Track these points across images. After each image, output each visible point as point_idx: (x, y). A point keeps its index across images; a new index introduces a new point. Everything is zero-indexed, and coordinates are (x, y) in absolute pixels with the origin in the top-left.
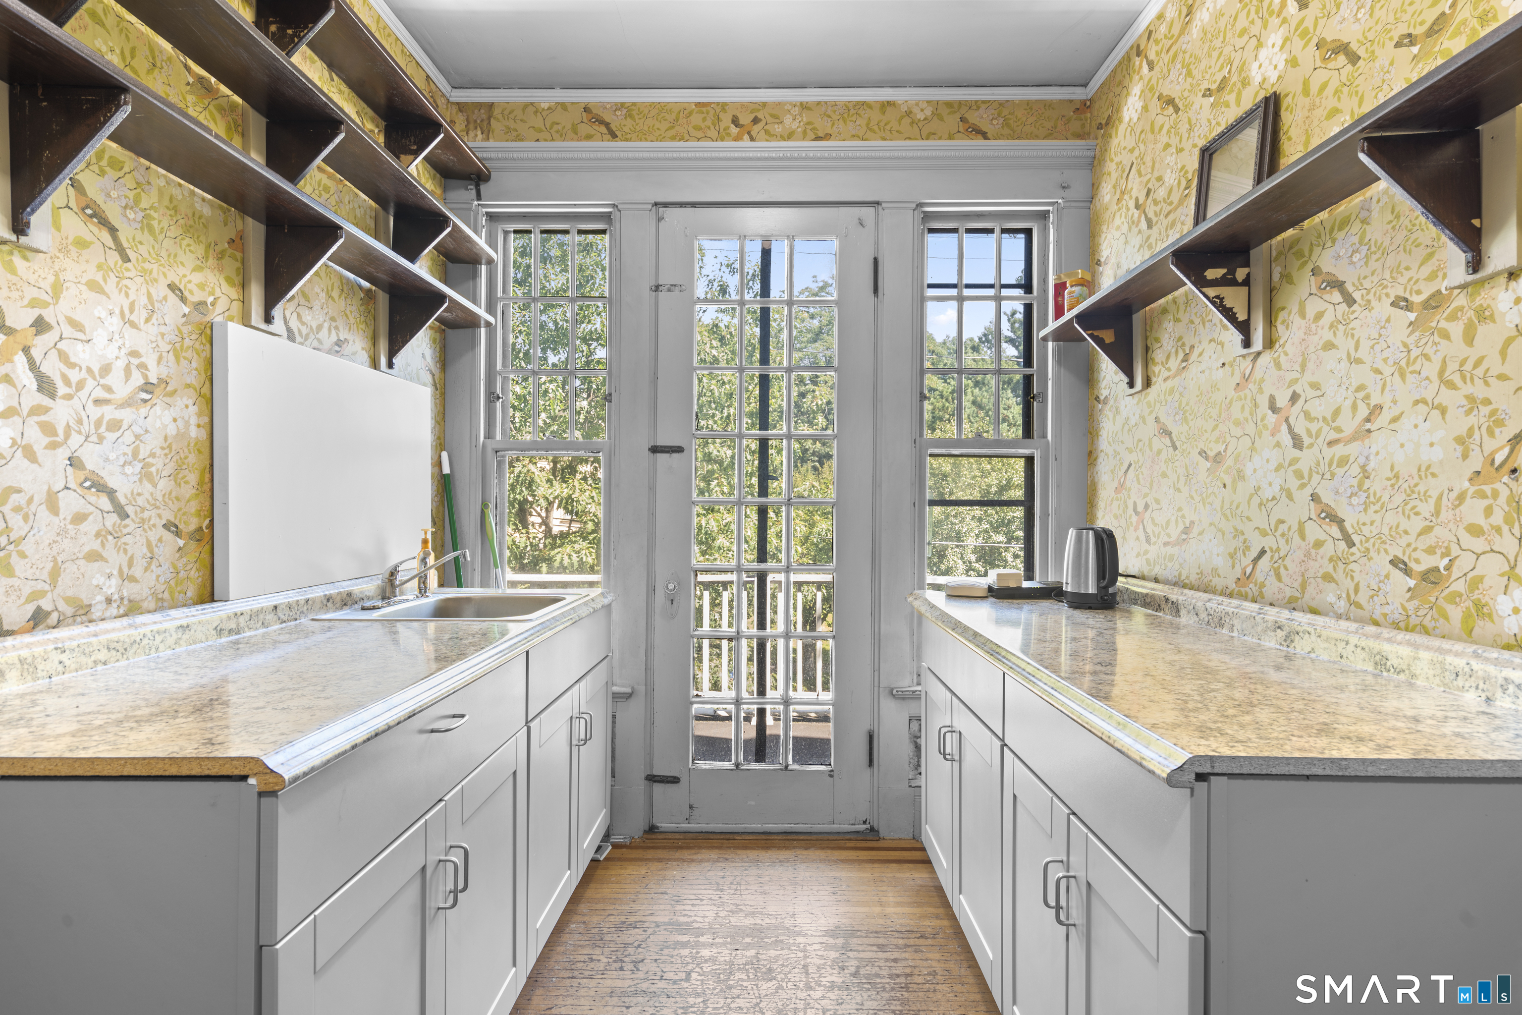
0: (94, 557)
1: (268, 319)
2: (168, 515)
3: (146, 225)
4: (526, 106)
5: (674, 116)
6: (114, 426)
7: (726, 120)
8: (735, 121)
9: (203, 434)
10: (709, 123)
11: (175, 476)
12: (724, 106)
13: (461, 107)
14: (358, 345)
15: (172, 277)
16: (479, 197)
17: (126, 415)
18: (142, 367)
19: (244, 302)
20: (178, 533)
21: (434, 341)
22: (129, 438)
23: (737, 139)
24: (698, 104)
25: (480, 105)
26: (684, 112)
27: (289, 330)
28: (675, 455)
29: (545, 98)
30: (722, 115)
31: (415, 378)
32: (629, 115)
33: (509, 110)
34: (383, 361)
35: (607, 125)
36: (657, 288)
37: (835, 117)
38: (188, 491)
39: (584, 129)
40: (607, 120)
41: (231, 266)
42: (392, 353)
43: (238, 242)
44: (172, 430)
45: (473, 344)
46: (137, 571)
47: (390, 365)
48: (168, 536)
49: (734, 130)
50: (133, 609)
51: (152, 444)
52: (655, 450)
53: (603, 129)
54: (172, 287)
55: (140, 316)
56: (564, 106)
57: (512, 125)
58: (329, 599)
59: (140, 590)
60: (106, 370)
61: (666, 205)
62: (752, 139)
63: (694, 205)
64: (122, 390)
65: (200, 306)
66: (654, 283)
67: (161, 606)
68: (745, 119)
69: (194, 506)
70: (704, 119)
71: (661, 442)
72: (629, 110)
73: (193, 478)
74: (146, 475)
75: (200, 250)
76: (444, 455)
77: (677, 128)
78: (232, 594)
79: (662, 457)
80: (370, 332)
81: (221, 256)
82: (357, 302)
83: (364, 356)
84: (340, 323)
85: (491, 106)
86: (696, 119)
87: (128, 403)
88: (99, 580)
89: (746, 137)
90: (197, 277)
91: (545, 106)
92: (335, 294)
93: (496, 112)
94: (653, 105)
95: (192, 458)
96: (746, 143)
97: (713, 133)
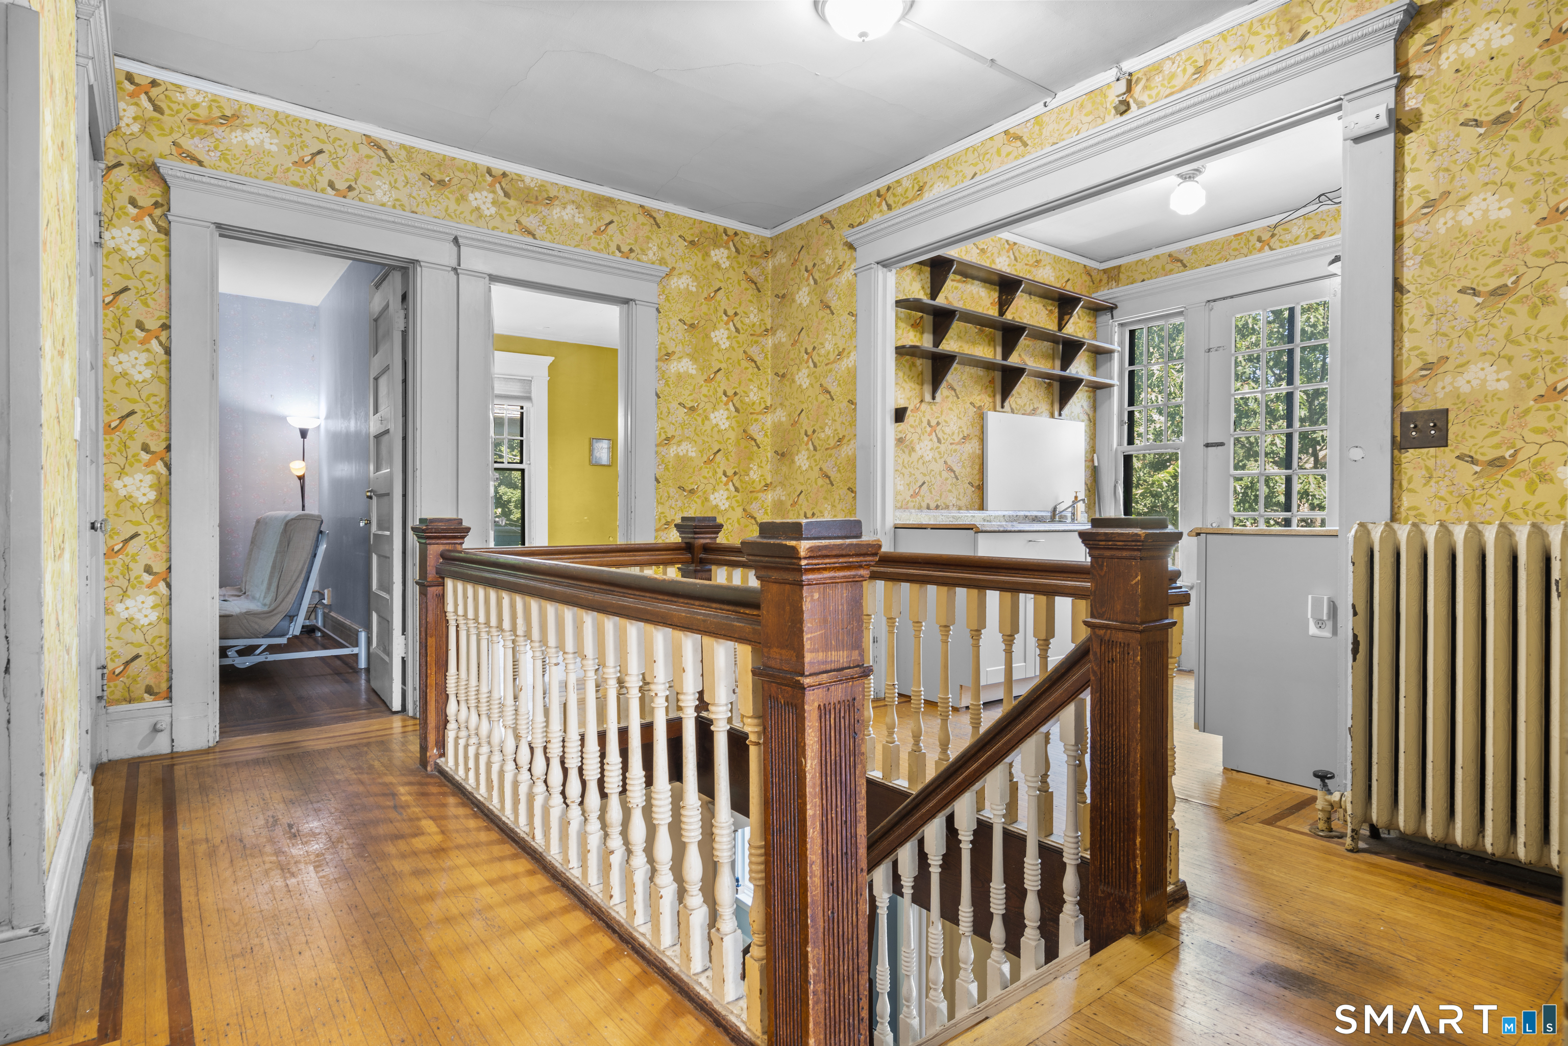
0: (950, 491)
1: (1003, 407)
2: (970, 480)
3: (964, 386)
4: (1137, 262)
5: (1220, 246)
6: (955, 451)
7: (1253, 240)
8: (1259, 240)
9: (980, 452)
10: (1242, 245)
11: (971, 467)
12: (1251, 232)
13: (1105, 271)
14: (1044, 407)
15: (971, 400)
16: (1112, 318)
17: (958, 447)
18: (963, 431)
19: (994, 402)
20: (972, 486)
21: (1089, 397)
22: (959, 454)
23: (1260, 250)
24: (1235, 236)
25: (1114, 268)
26: (1228, 242)
27: (1012, 409)
28: (1219, 448)
29: (1146, 256)
30: (1251, 238)
31: (1078, 419)
32: (1195, 252)
33: (1129, 267)
34: (1056, 413)
35: (1181, 261)
36: (1209, 350)
37: (1328, 219)
38: (976, 472)
39: (1169, 267)
40: (1181, 258)
41: (990, 390)
42: (1061, 409)
43: (992, 381)
44: (971, 451)
45: (1110, 396)
46: (961, 497)
47: (1060, 415)
48: (970, 487)
49: (1259, 245)
50: (960, 509)
51: (965, 456)
52: (1207, 445)
53: (1179, 264)
54: (971, 403)
55: (961, 416)
56: (1157, 257)
57: (1130, 274)
58: (1026, 517)
59: (961, 503)
60: (953, 434)
61: (1214, 301)
62: (1271, 249)
63: (1232, 297)
64: (957, 439)
65: (980, 408)
66: (1207, 348)
67: (967, 509)
68: (1267, 236)
69: (977, 477)
70: (1239, 243)
71: (1210, 442)
72: (1193, 250)
73: (977, 467)
74: (963, 466)
75: (979, 388)
76: (1095, 455)
77: (1223, 253)
78: (989, 508)
79: (1211, 450)
80: (1050, 401)
81: (986, 388)
82: (1043, 389)
83: (1046, 413)
84: (1035, 401)
85: (1120, 266)
86: (1235, 245)
87: (958, 444)
88: (951, 498)
89: (1267, 248)
90: (979, 398)
91: (1147, 259)
92: (1032, 389)
93: (1122, 269)
94: (1208, 243)
95: (977, 460)
96: (1267, 252)
97: (1245, 251)
